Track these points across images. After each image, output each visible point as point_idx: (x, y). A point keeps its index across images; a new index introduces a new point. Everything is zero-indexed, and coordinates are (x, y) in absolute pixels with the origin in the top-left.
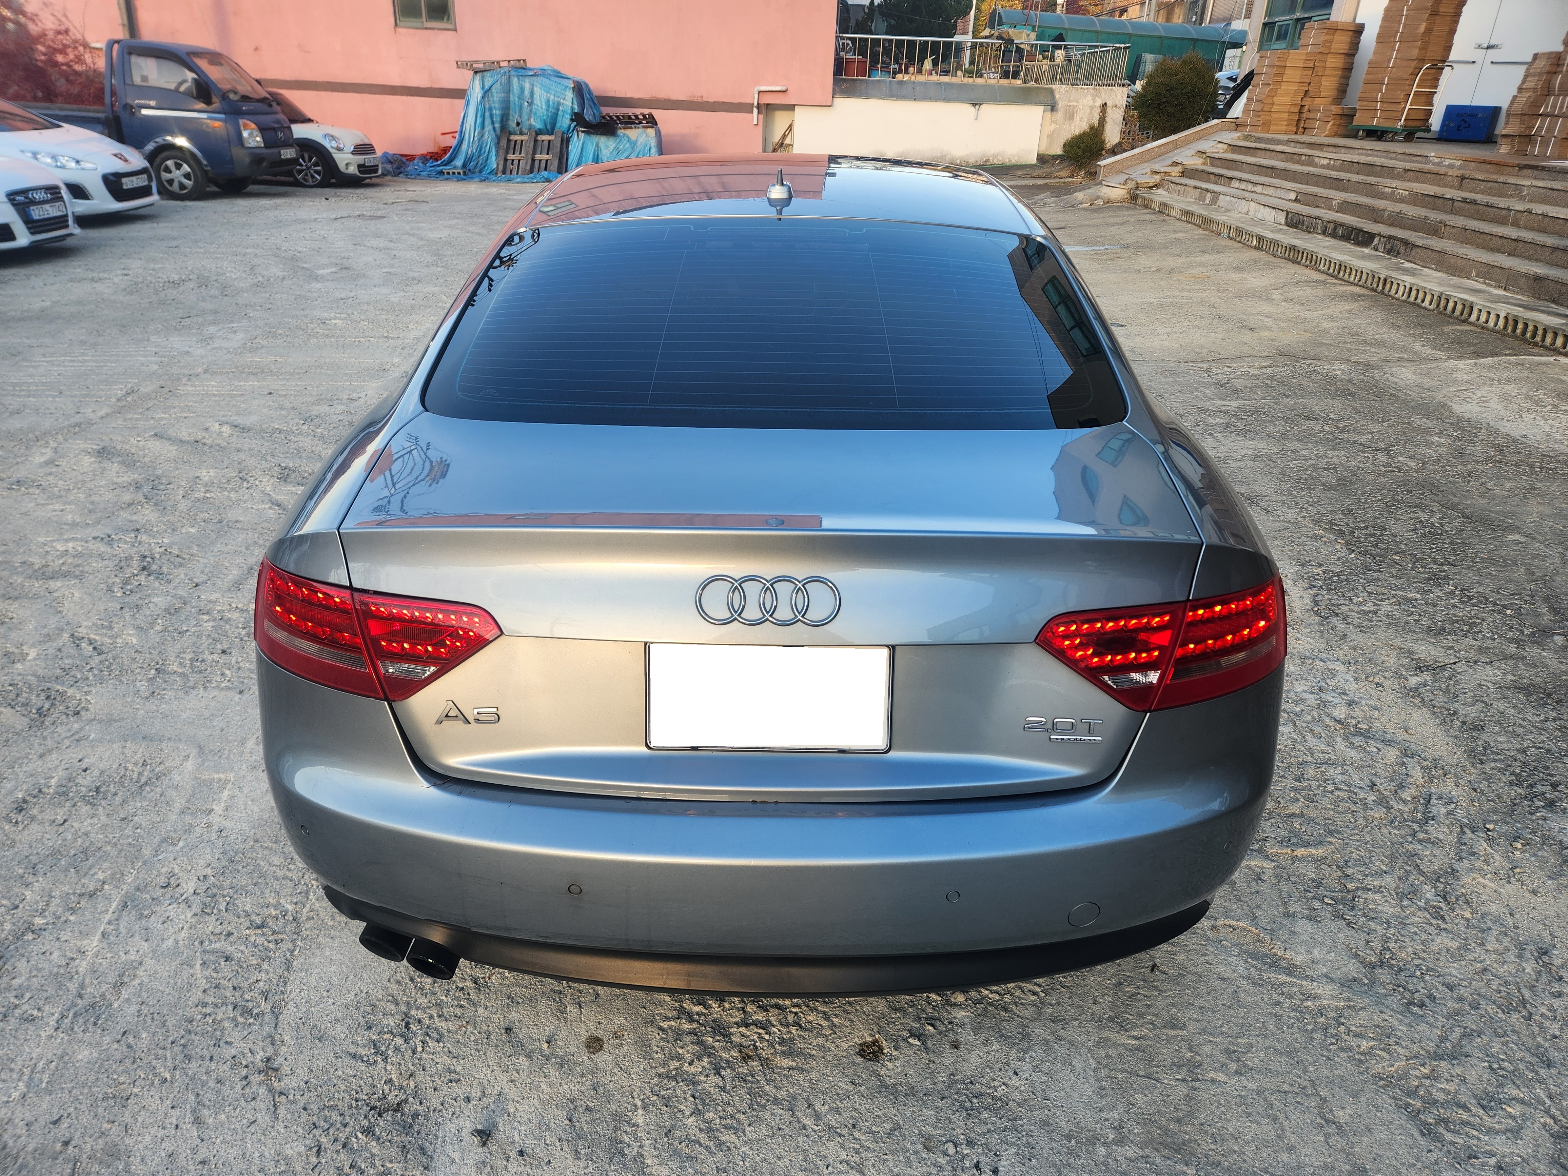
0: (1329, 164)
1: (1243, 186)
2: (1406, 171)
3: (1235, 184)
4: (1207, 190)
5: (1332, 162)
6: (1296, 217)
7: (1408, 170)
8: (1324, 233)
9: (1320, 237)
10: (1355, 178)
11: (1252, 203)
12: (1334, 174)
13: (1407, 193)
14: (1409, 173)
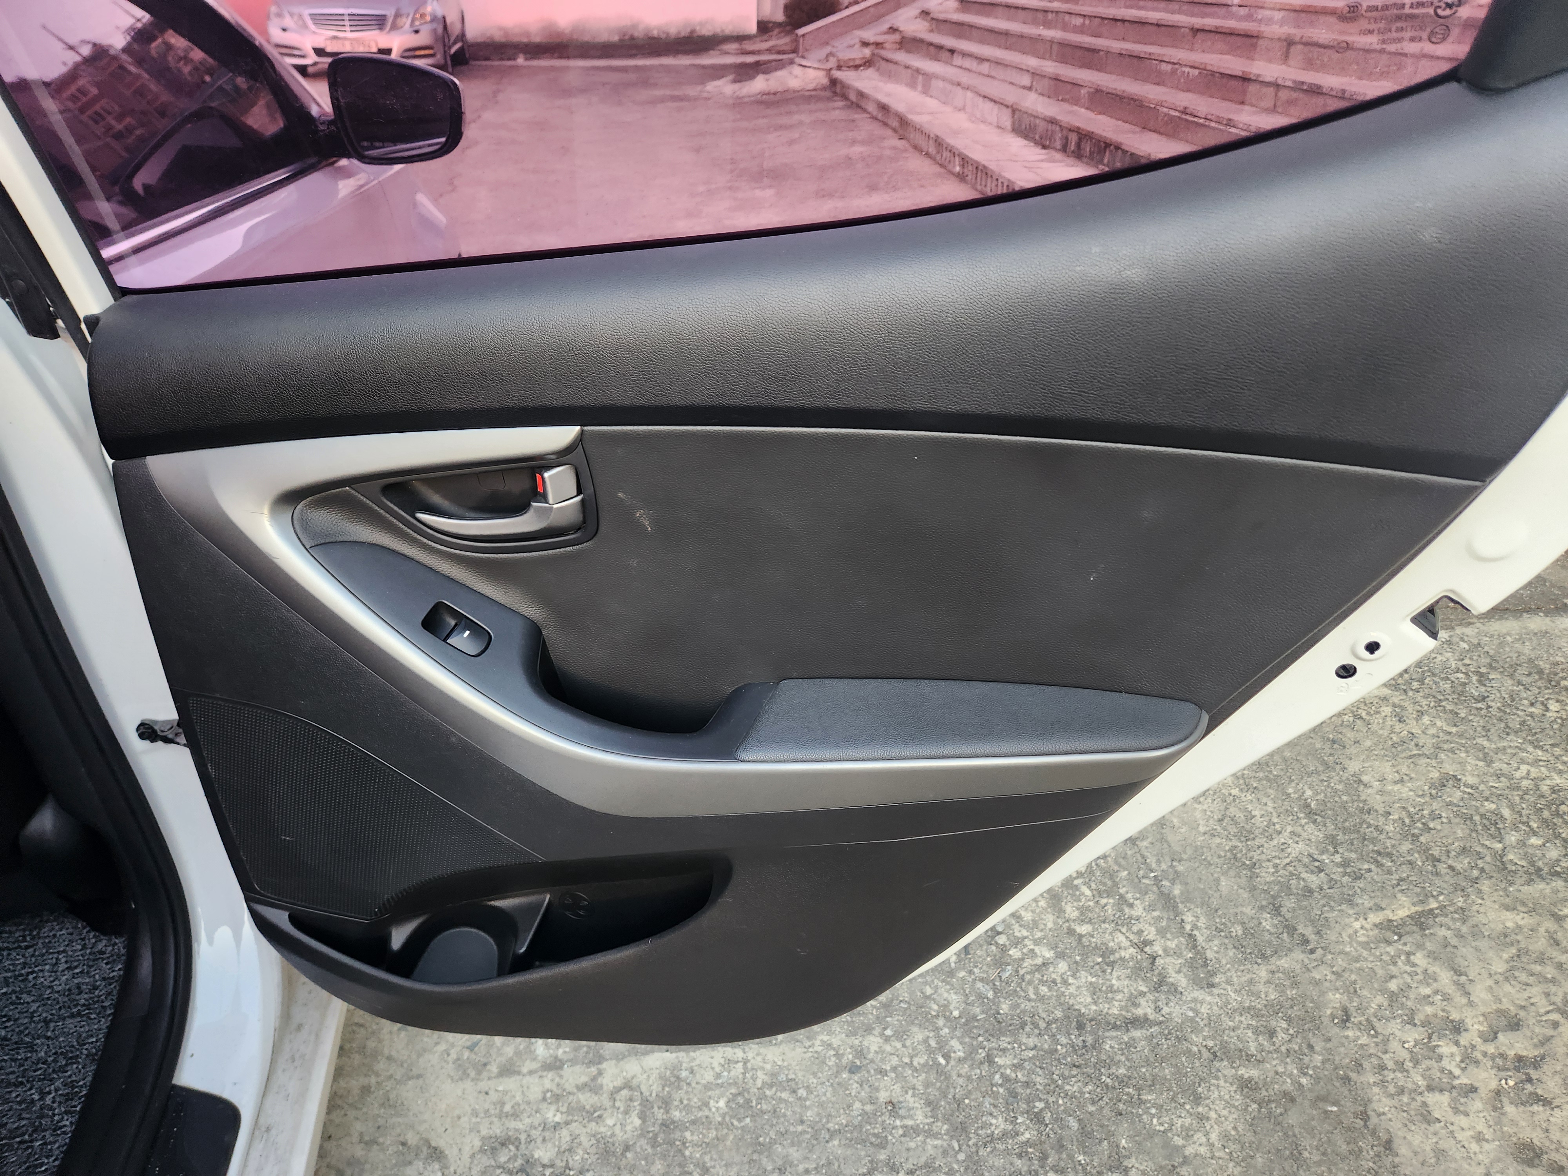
0: (1083, 24)
1: (968, 63)
2: (1196, 31)
3: (958, 60)
4: (918, 71)
5: (1087, 22)
6: (1026, 120)
7: (1198, 30)
8: (1064, 149)
9: (1058, 156)
10: (1117, 46)
11: (969, 94)
12: (1087, 40)
13: (1197, 72)
14: (1200, 36)
